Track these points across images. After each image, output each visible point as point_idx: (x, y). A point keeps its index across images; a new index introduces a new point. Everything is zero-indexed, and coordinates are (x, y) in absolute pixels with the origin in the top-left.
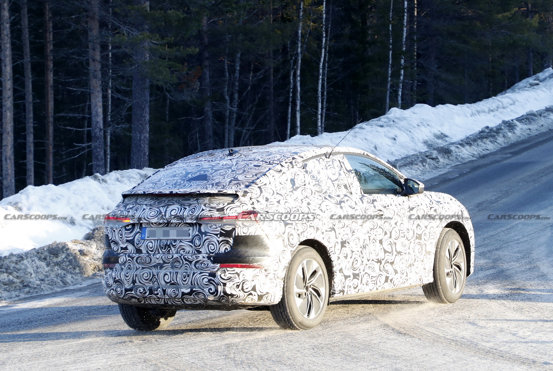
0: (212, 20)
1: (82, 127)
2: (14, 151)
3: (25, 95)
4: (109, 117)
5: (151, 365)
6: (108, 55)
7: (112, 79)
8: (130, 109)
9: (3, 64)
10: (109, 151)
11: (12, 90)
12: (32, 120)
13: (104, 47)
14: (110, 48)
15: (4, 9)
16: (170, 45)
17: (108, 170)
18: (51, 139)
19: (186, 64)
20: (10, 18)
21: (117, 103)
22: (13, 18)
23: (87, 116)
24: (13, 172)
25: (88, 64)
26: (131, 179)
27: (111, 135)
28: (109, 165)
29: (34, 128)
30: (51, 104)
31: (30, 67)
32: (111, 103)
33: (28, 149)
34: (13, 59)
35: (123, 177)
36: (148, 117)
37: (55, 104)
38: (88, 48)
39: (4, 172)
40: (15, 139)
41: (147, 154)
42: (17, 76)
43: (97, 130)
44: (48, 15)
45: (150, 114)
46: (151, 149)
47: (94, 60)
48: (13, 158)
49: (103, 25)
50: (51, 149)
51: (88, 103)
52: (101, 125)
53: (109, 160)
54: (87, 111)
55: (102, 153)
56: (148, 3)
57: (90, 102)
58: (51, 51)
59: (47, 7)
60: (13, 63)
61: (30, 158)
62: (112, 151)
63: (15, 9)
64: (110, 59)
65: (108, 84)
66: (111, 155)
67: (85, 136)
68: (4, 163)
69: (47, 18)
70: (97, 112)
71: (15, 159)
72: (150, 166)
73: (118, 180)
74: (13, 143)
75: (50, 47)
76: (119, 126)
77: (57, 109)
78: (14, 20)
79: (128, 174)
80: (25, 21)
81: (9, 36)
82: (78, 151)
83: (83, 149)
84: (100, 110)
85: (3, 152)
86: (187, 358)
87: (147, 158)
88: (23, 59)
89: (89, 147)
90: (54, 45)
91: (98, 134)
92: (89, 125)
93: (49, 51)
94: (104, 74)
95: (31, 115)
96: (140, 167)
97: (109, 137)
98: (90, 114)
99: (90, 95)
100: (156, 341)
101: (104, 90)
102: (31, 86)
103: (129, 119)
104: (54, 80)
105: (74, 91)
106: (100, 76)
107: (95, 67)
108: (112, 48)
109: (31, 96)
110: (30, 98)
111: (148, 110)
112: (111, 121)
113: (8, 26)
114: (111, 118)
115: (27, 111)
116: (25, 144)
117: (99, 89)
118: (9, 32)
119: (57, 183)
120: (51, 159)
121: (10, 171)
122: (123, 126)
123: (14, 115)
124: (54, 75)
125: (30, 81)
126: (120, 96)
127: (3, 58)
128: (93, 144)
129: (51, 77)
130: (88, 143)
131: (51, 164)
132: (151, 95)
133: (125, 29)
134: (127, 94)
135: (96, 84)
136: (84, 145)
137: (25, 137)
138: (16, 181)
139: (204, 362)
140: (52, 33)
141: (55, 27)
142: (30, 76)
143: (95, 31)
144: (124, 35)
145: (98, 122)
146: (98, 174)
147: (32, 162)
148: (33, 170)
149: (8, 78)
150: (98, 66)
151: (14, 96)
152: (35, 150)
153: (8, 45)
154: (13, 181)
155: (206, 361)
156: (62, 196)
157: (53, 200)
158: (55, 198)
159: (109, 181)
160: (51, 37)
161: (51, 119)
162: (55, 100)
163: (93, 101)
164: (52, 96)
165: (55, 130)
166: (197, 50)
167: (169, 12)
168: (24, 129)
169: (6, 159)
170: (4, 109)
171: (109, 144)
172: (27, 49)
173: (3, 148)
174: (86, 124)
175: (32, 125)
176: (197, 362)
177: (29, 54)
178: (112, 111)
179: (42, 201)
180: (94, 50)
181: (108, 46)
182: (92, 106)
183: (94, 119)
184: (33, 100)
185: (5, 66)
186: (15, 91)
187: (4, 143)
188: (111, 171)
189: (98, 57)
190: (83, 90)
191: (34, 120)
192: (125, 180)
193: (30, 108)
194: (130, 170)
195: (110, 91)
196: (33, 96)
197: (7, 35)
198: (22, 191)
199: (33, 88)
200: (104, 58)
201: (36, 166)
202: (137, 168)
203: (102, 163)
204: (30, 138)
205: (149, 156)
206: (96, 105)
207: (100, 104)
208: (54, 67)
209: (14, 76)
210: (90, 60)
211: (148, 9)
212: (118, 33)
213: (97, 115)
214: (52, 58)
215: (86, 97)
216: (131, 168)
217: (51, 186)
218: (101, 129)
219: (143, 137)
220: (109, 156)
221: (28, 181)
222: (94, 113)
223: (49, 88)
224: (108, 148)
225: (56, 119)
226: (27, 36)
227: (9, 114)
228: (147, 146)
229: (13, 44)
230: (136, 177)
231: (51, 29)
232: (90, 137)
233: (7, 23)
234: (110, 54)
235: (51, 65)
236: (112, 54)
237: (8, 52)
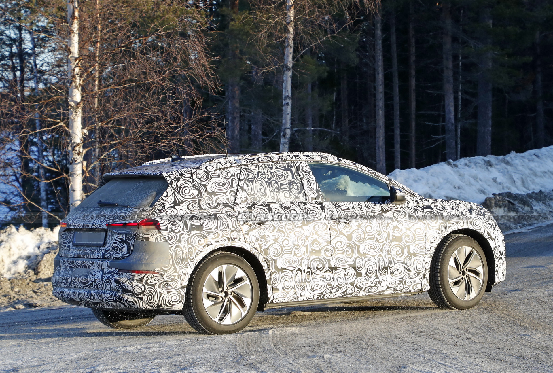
0: (543, 34)
1: (438, 122)
2: (385, 141)
3: (393, 97)
4: (460, 114)
5: (495, 315)
6: (458, 64)
7: (462, 84)
8: (476, 108)
9: (376, 73)
10: (459, 142)
11: (383, 93)
12: (398, 117)
13: (455, 58)
14: (460, 58)
15: (378, 29)
16: (509, 55)
17: (459, 157)
18: (414, 132)
19: (522, 70)
20: (382, 36)
21: (466, 103)
22: (384, 36)
23: (442, 113)
24: (384, 158)
25: (442, 71)
26: (477, 164)
27: (461, 129)
28: (459, 153)
29: (401, 123)
30: (413, 104)
31: (397, 74)
32: (461, 103)
33: (395, 140)
34: (384, 68)
35: (470, 163)
36: (490, 114)
37: (416, 104)
38: (442, 58)
39: (377, 158)
40: (386, 132)
41: (490, 144)
42: (387, 82)
43: (450, 125)
44: (412, 32)
45: (492, 112)
46: (493, 140)
47: (447, 68)
48: (384, 147)
49: (455, 40)
50: (413, 140)
51: (442, 103)
52: (453, 121)
53: (459, 149)
54: (442, 109)
55: (454, 143)
56: (491, 22)
57: (444, 102)
58: (414, 61)
59: (411, 26)
60: (384, 71)
61: (398, 147)
62: (461, 141)
63: (386, 29)
64: (460, 68)
65: (459, 87)
66: (461, 145)
67: (440, 130)
68: (377, 151)
69: (411, 35)
70: (449, 110)
71: (386, 148)
72: (492, 154)
73: (466, 165)
74: (384, 135)
75: (413, 58)
76: (468, 121)
77: (418, 108)
78: (385, 37)
79: (474, 160)
80: (394, 38)
81: (381, 50)
82: (435, 142)
83: (438, 140)
84: (452, 109)
85: (377, 142)
86: (524, 310)
87: (490, 147)
88: (392, 68)
89: (444, 138)
90: (416, 57)
91: (450, 128)
92: (444, 121)
93: (412, 61)
94: (455, 79)
95: (398, 113)
96: (484, 155)
97: (459, 130)
98: (444, 112)
99: (444, 96)
100: (499, 295)
101: (456, 92)
102: (398, 90)
103: (475, 116)
104: (417, 85)
105: (432, 93)
106: (452, 81)
107: (448, 74)
108: (462, 58)
109: (398, 98)
110: (397, 99)
111: (490, 108)
112: (461, 117)
113: (380, 42)
114: (461, 115)
115: (395, 110)
116: (393, 136)
117: (451, 91)
118: (381, 47)
119: (418, 168)
120: (414, 147)
121: (382, 158)
122: (471, 121)
123: (385, 113)
124: (416, 81)
125: (397, 86)
126: (468, 97)
127: (376, 68)
128: (447, 136)
129: (413, 82)
130: (443, 134)
131: (414, 151)
132: (493, 96)
133: (472, 43)
134: (474, 95)
135: (449, 88)
136: (439, 137)
137: (393, 131)
138: (386, 165)
139: (539, 314)
140: (414, 48)
141: (417, 42)
142: (398, 82)
143: (448, 45)
144: (471, 47)
145: (450, 118)
146: (451, 160)
147: (399, 150)
148: (399, 156)
149: (381, 83)
150: (451, 73)
151: (385, 97)
152: (401, 141)
153: (380, 58)
154: (384, 165)
155: (540, 313)
156: (422, 178)
157: (415, 181)
158: (416, 179)
159: (459, 166)
160: (414, 50)
161: (413, 116)
162: (417, 101)
163: (447, 101)
164: (415, 97)
165: (417, 125)
166: (531, 59)
167: (508, 28)
168: (392, 124)
169: (379, 148)
170: (377, 109)
171: (459, 136)
172: (395, 61)
173: (377, 139)
174: (441, 120)
175: (399, 121)
176: (533, 314)
177: (396, 64)
178: (462, 109)
179: (406, 182)
180: (447, 59)
181: (459, 57)
182: (446, 106)
183: (447, 116)
184: (400, 101)
185: (378, 74)
186: (386, 94)
187: (377, 135)
188: (461, 158)
189: (450, 65)
190: (439, 92)
191: (400, 117)
192: (473, 165)
193: (397, 107)
194: (476, 157)
195: (460, 94)
196: (400, 98)
197: (380, 49)
198: (391, 173)
199: (399, 91)
200: (456, 66)
201: (402, 154)
202: (482, 156)
203: (453, 151)
204: (397, 132)
205: (491, 145)
206: (449, 105)
207: (452, 104)
208: (416, 74)
209: (385, 82)
210: (444, 68)
211: (491, 27)
212: (466, 46)
213: (450, 112)
214: (414, 67)
215: (441, 98)
216: (477, 155)
217: (414, 170)
218: (453, 124)
219: (486, 131)
220: (459, 146)
221: (396, 165)
222: (447, 111)
223: (412, 91)
224: (459, 139)
225: (418, 116)
226: (395, 50)
227: (381, 112)
228: (490, 138)
229: (384, 56)
230: (481, 162)
231: (414, 44)
232: (444, 130)
233: (380, 40)
234: (460, 63)
235: (413, 73)
236: (462, 64)
237: (380, 63)
